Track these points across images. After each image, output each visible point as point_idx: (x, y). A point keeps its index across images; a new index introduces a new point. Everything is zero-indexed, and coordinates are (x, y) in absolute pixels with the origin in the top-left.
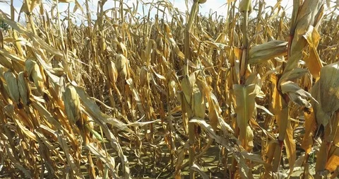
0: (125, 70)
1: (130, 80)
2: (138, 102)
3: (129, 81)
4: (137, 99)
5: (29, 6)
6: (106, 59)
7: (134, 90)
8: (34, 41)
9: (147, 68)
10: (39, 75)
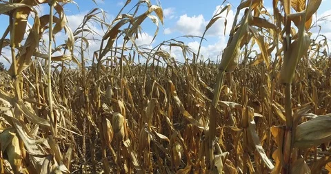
0: (122, 131)
1: (128, 141)
2: (137, 167)
3: (127, 143)
4: (136, 163)
5: (16, 69)
6: (101, 117)
7: (132, 154)
8: (17, 107)
9: (148, 130)
10: (17, 151)
